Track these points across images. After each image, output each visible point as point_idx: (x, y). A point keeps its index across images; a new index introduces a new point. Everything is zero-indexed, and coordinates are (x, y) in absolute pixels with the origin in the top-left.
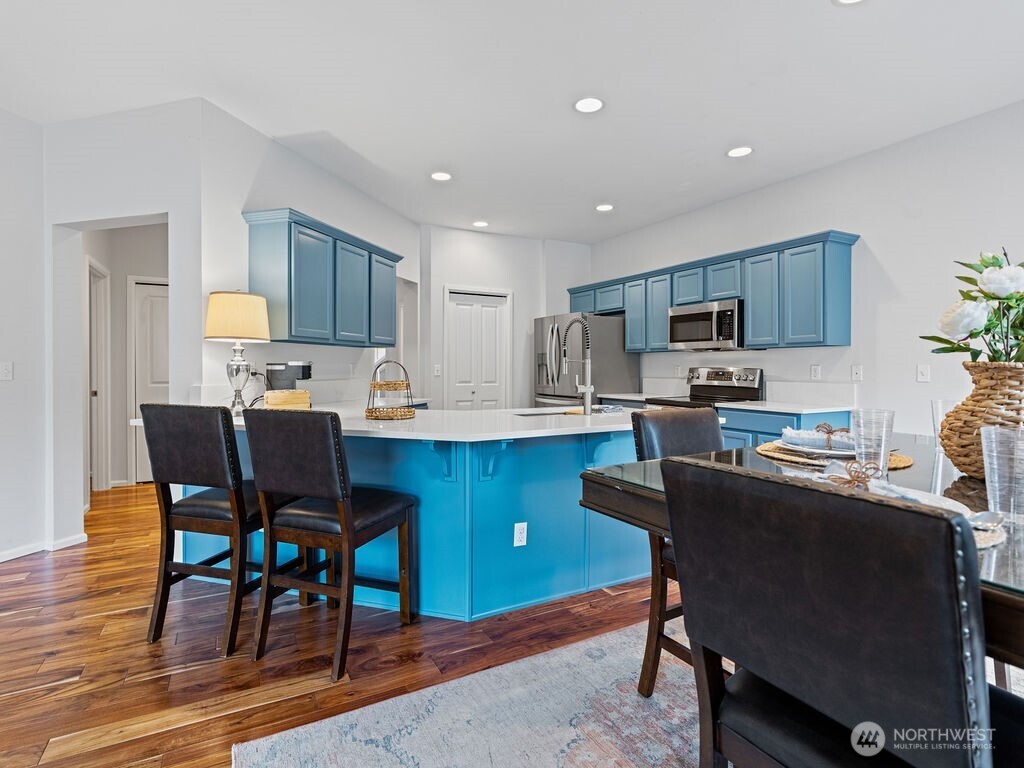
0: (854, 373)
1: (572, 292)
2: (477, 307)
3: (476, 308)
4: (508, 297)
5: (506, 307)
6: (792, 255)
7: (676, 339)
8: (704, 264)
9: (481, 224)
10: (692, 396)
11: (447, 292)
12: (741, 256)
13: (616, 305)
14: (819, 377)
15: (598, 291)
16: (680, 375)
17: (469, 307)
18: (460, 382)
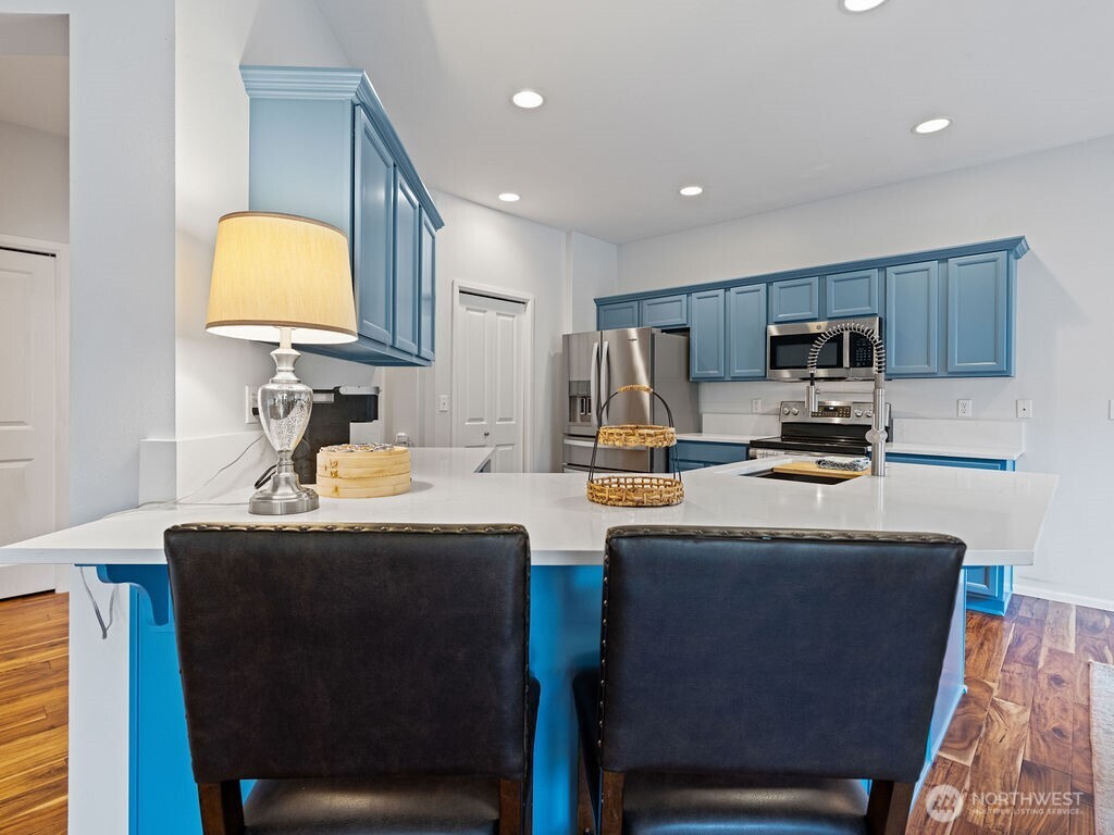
0: (1020, 409)
1: (600, 303)
2: (491, 314)
3: (491, 316)
4: (529, 303)
5: (526, 317)
6: (960, 265)
7: (779, 365)
8: (823, 272)
9: (509, 197)
10: (784, 435)
11: (457, 290)
12: (882, 264)
13: (677, 320)
14: (969, 414)
15: (645, 302)
16: (760, 410)
17: (482, 314)
18: (470, 420)
